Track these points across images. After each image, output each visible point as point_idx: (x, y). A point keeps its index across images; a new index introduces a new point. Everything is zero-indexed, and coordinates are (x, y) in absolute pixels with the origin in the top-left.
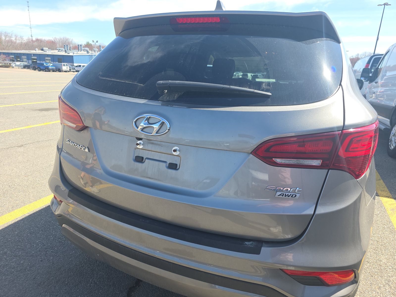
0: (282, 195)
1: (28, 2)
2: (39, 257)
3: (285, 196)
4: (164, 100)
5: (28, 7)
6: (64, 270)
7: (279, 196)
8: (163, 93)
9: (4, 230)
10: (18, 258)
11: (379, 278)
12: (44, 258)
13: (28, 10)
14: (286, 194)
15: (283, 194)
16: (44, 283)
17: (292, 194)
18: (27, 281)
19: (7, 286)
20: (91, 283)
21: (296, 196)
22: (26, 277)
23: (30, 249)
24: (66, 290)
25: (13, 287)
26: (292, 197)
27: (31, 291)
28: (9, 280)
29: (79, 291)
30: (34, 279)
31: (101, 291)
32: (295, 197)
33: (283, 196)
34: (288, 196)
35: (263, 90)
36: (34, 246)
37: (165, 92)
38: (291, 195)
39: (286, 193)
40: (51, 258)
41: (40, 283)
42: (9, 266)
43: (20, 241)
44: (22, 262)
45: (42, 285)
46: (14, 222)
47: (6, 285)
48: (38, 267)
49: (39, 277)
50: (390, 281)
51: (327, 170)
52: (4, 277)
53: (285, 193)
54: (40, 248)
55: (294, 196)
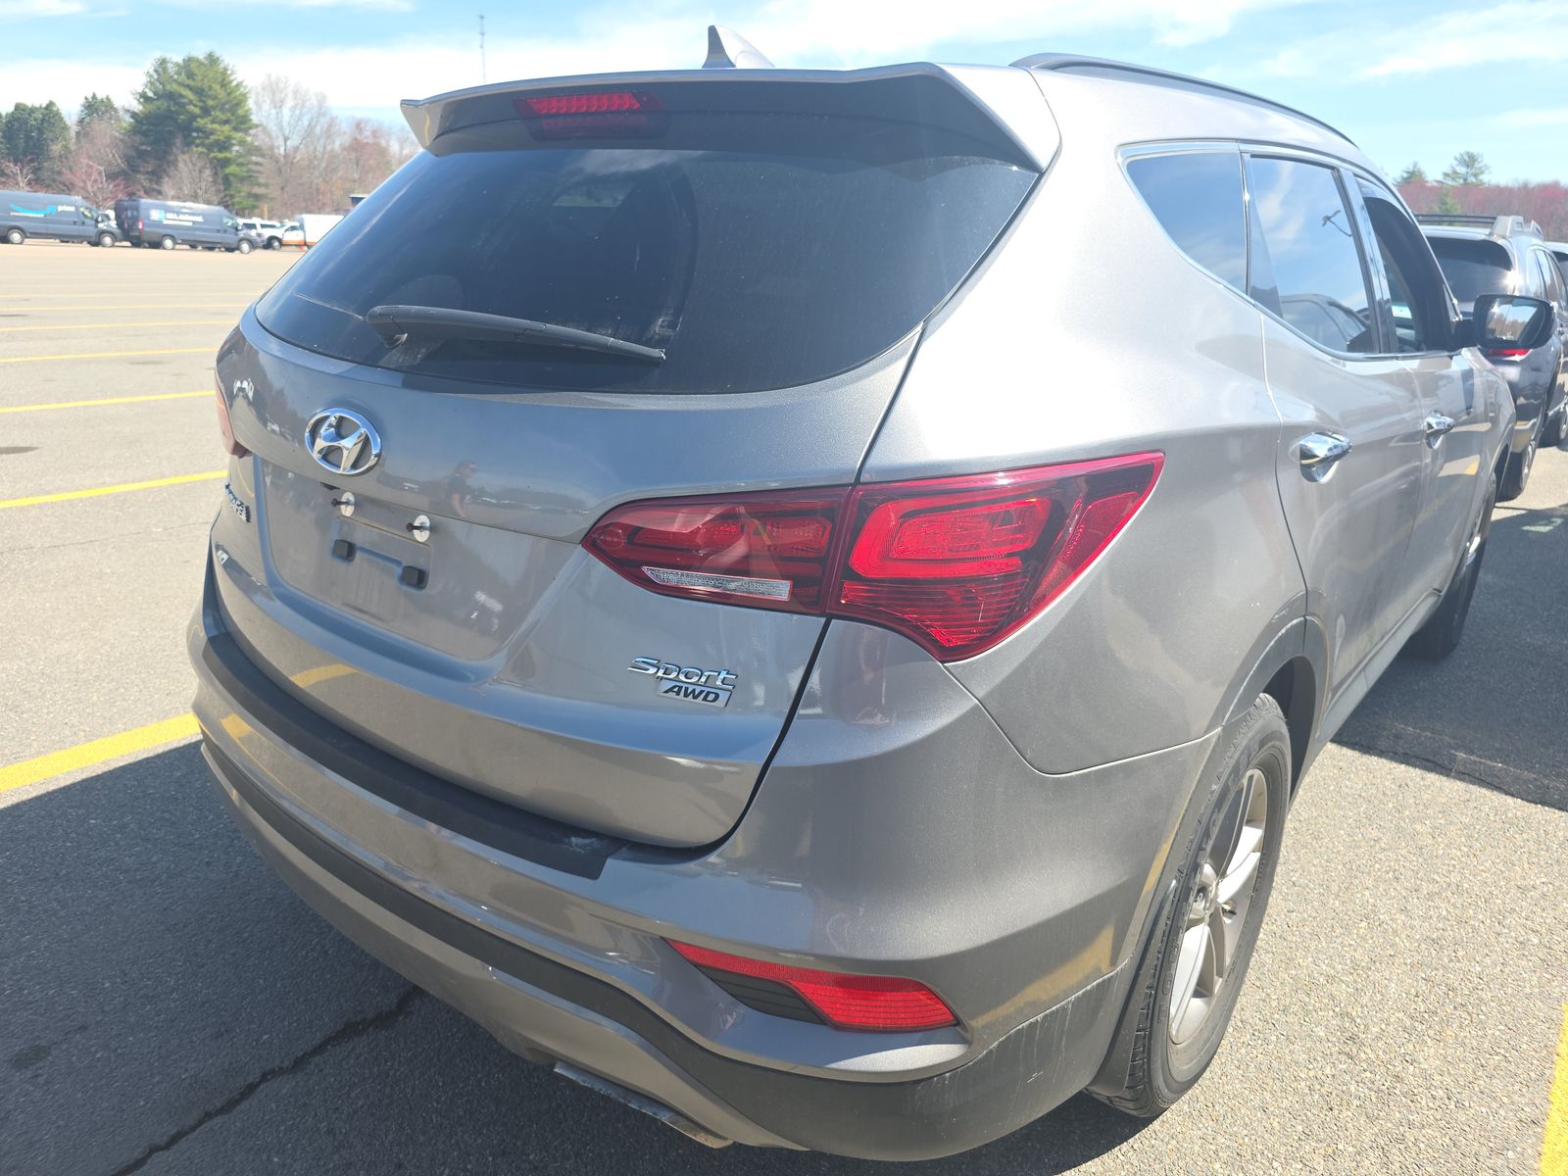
0: (676, 690)
1: (482, 17)
2: (207, 852)
3: (686, 695)
4: (391, 366)
5: (483, 34)
6: (256, 900)
7: (666, 692)
8: (392, 343)
9: (148, 763)
10: (149, 846)
11: (1358, 1121)
12: (219, 857)
13: (481, 47)
14: (687, 689)
15: (680, 688)
16: (184, 926)
17: (707, 690)
18: (143, 912)
19: (87, 917)
20: (313, 950)
21: (717, 696)
22: (147, 900)
23: (192, 825)
24: (233, 954)
25: (101, 923)
26: (705, 699)
27: (141, 941)
28: (99, 901)
29: (268, 964)
30: (165, 909)
31: (328, 976)
32: (714, 701)
33: (678, 693)
34: (695, 697)
35: (647, 344)
36: (207, 817)
37: (397, 340)
38: (702, 692)
39: (687, 685)
40: (239, 860)
41: (176, 924)
42: (117, 864)
43: (177, 799)
44: (155, 859)
45: (178, 931)
46: (186, 742)
47: (87, 913)
48: (192, 878)
49: (180, 907)
50: (1402, 1140)
51: (823, 620)
52: (89, 892)
53: (684, 685)
54: (221, 826)
55: (711, 697)
